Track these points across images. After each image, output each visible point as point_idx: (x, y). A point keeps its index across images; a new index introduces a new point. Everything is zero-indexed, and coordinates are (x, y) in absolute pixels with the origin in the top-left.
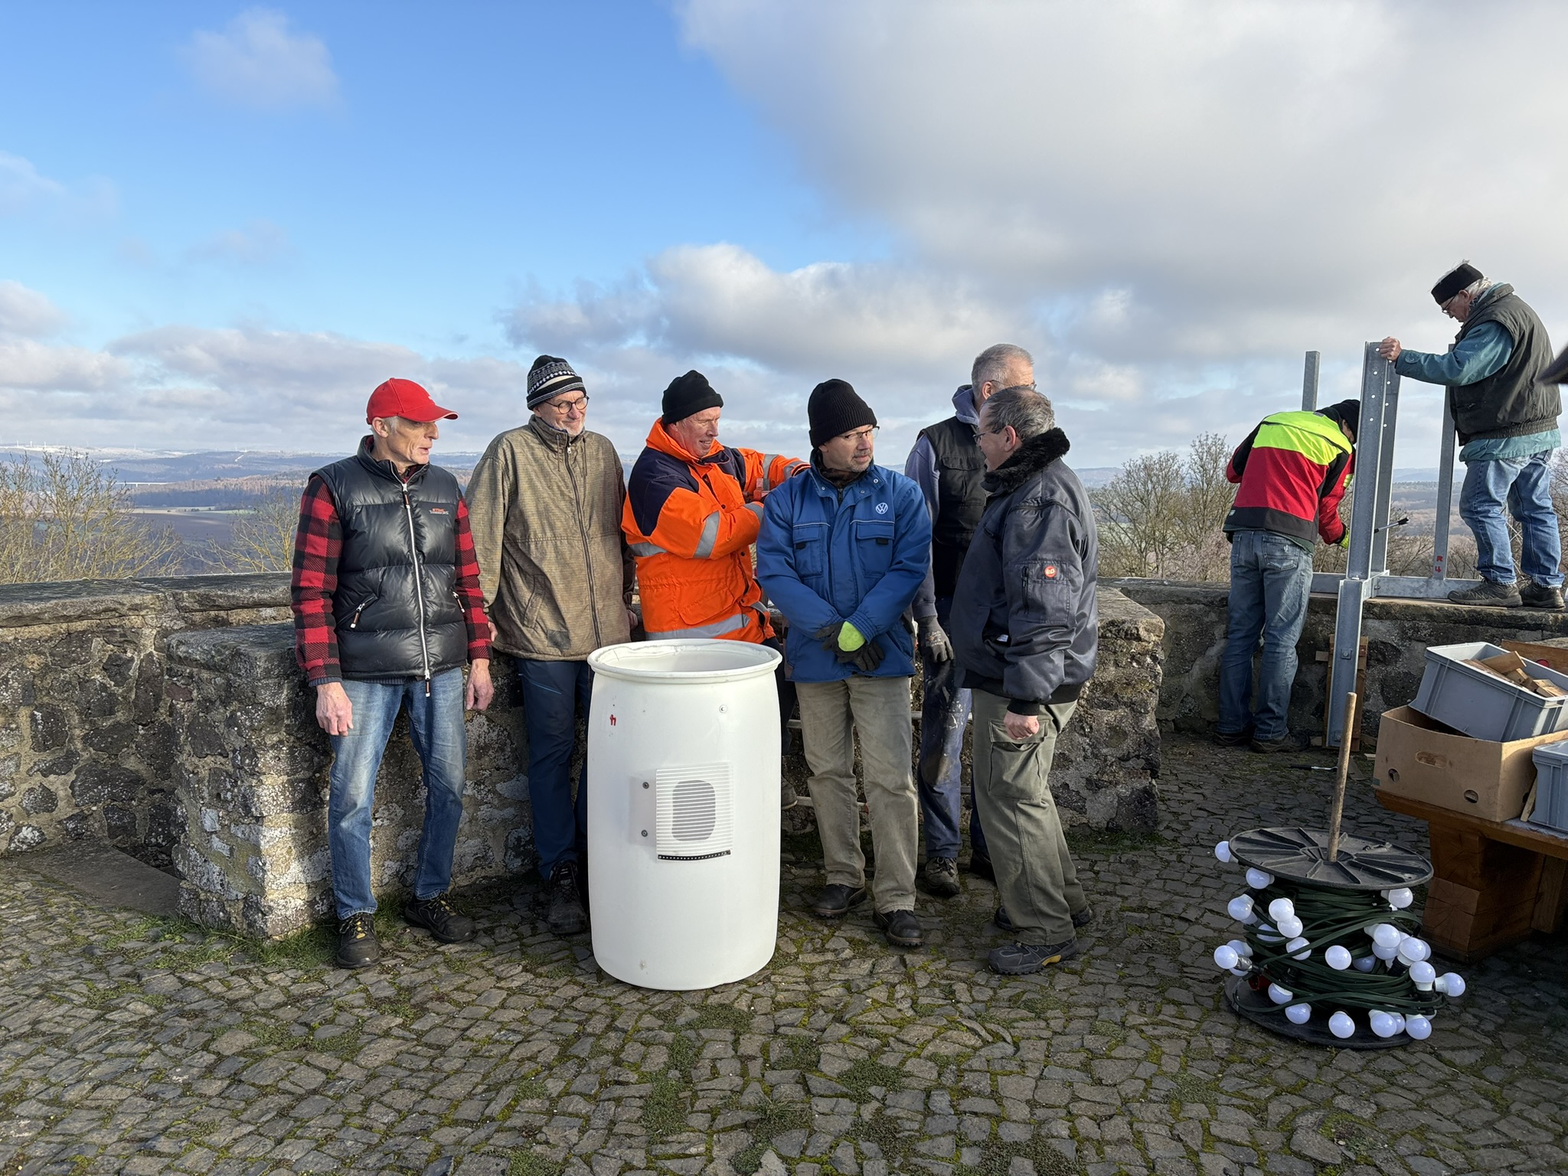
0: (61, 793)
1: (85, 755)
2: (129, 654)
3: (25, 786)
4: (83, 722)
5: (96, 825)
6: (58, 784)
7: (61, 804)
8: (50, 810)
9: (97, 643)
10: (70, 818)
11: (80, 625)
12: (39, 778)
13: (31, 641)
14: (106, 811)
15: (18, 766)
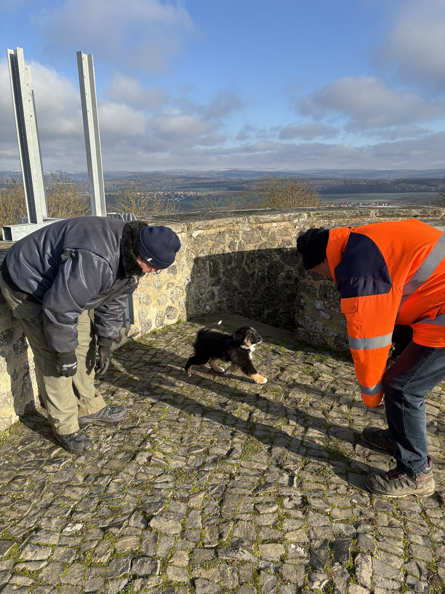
0: (216, 293)
1: (223, 279)
2: (236, 241)
3: (207, 290)
4: (223, 266)
5: (224, 305)
6: (216, 289)
7: (216, 297)
8: (213, 300)
9: (227, 236)
10: (218, 303)
11: (222, 229)
12: (211, 287)
13: (210, 235)
14: (227, 300)
15: (206, 283)
